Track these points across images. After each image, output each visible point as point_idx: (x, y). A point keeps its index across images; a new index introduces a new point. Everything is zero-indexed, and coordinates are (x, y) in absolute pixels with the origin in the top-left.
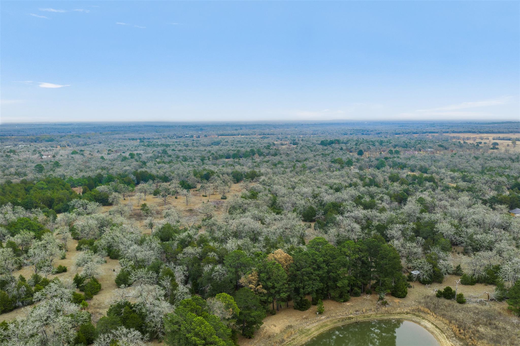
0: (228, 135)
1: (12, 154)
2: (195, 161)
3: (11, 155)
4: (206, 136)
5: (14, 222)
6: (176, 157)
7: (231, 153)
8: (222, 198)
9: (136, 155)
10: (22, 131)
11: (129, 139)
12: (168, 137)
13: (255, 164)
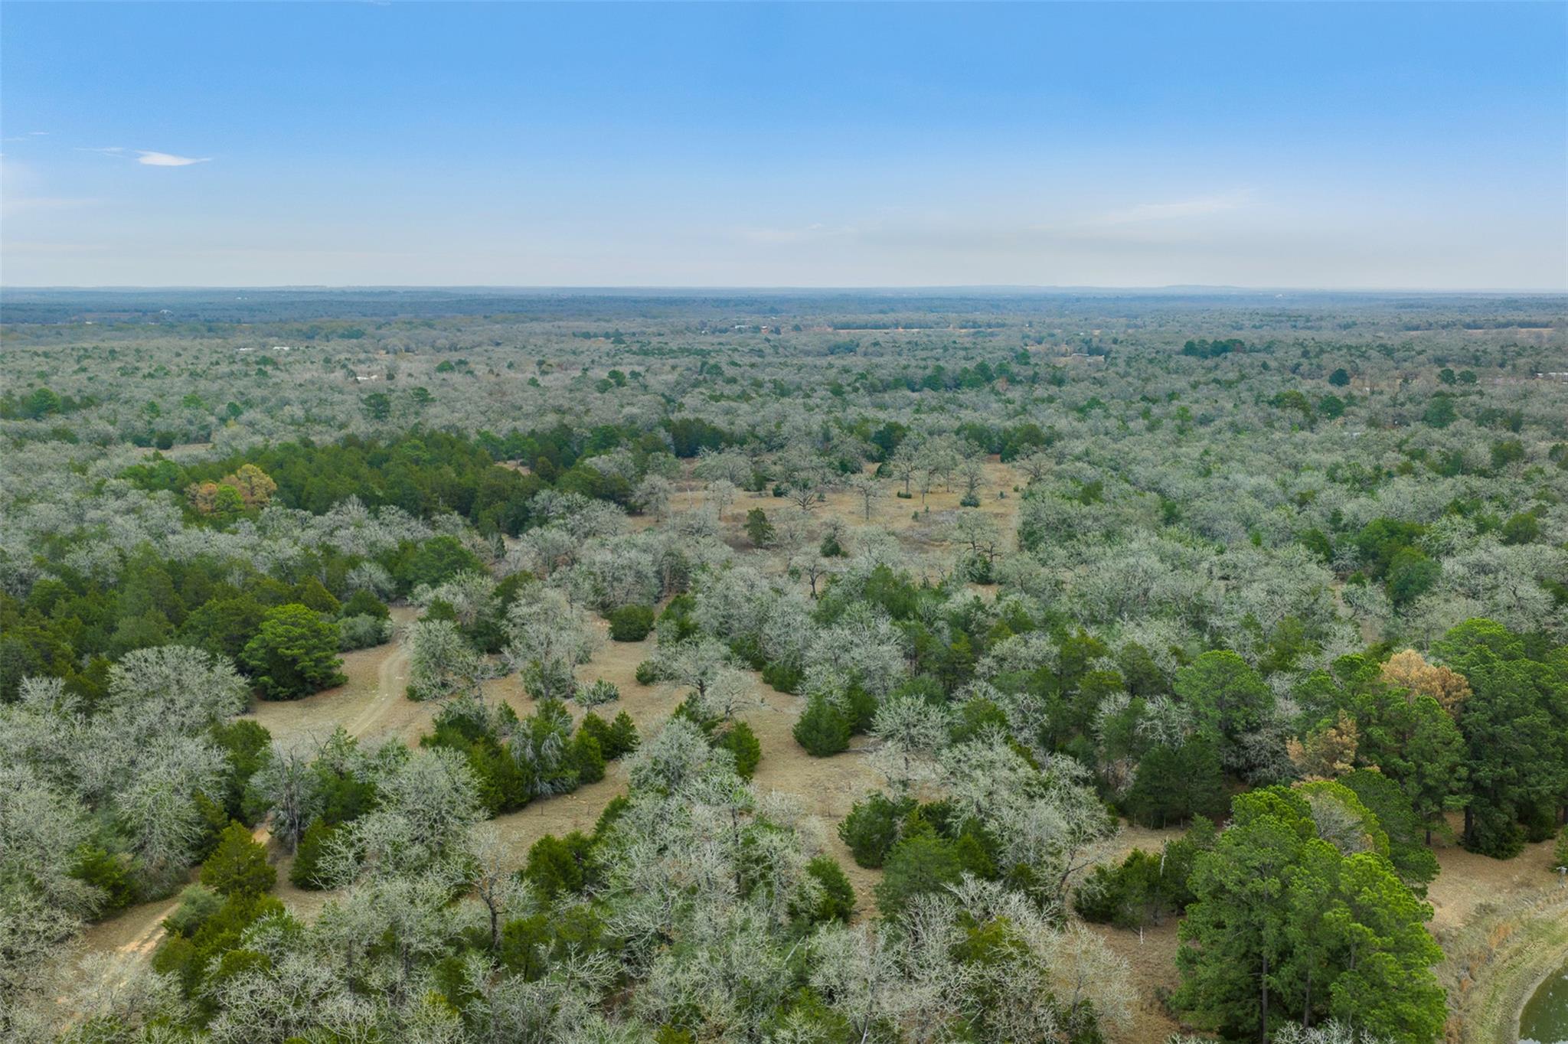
0: (865, 327)
1: (269, 369)
2: (815, 395)
3: (269, 372)
4: (797, 328)
5: (391, 551)
6: (752, 385)
7: (919, 375)
8: (964, 504)
9: (628, 376)
10: (260, 311)
11: (574, 335)
12: (687, 328)
13: (1010, 407)
